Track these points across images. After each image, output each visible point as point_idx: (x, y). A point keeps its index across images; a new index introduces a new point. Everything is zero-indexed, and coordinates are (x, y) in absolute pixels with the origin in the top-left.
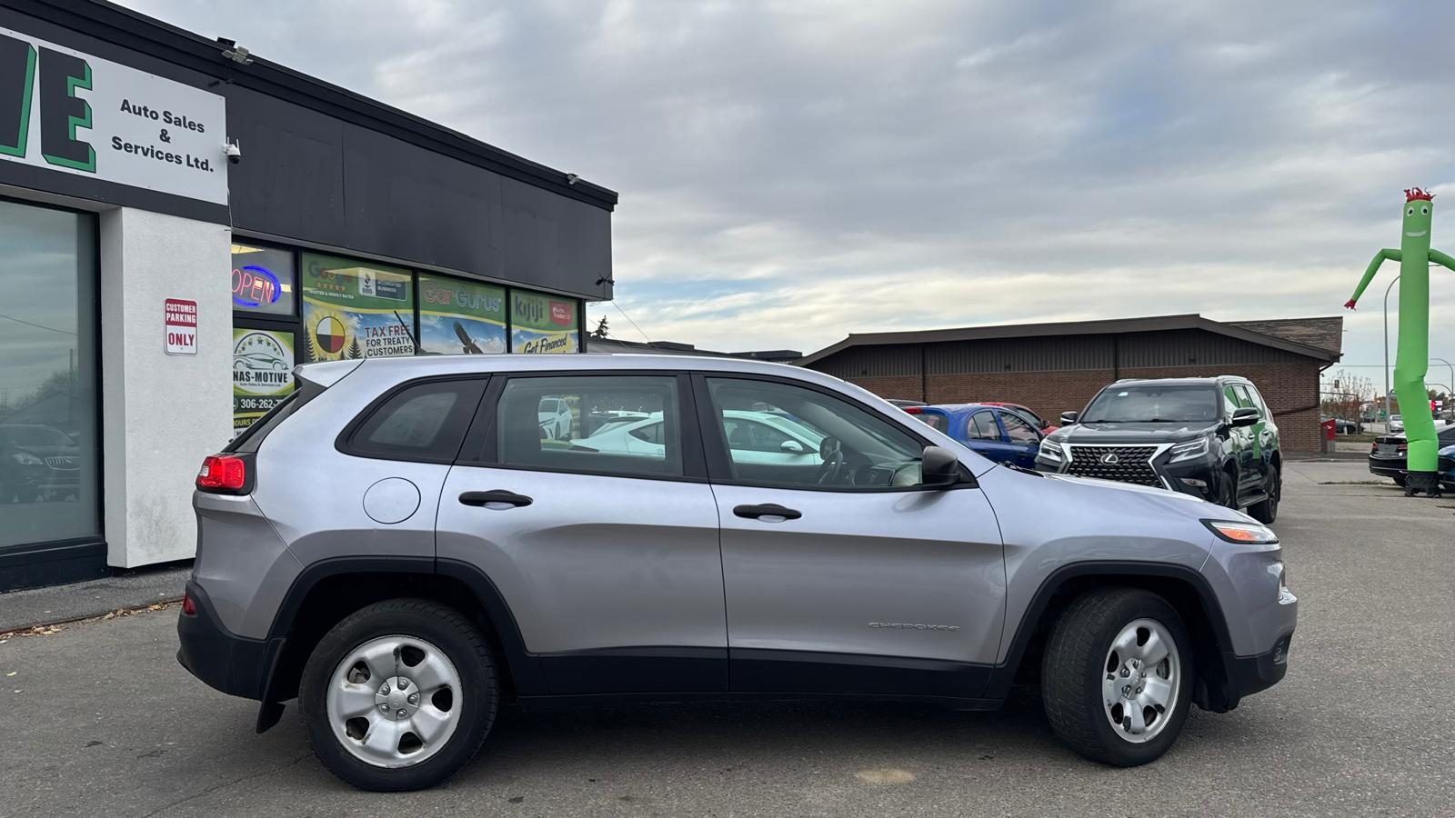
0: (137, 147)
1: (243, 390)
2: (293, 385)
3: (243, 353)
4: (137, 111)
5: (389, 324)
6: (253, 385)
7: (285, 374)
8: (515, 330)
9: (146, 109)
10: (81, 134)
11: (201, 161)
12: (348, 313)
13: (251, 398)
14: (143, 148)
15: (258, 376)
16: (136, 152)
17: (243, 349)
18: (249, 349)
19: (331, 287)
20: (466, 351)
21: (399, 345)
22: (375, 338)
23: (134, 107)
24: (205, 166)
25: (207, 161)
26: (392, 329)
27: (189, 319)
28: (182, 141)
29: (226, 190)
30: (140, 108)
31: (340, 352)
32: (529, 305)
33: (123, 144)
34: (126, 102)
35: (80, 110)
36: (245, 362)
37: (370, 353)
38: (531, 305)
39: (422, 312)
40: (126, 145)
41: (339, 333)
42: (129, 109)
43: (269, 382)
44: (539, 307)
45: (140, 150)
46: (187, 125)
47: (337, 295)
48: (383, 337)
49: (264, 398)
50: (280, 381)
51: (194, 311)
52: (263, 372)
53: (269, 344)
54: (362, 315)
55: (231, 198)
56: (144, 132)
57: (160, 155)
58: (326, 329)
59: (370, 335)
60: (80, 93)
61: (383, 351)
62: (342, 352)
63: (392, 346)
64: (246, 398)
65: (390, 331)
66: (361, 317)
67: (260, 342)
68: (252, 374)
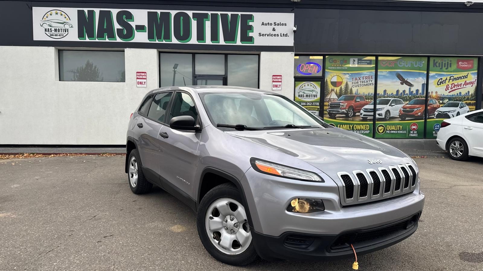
0: (265, 34)
1: (301, 100)
2: (319, 98)
3: (302, 89)
4: (266, 24)
5: (363, 76)
6: (305, 98)
7: (317, 95)
8: (431, 74)
9: (269, 23)
10: (251, 34)
11: (285, 34)
12: (344, 74)
13: (304, 102)
14: (267, 34)
15: (307, 96)
16: (265, 36)
17: (302, 87)
18: (304, 88)
19: (338, 65)
20: (402, 84)
21: (367, 83)
22: (356, 81)
23: (265, 24)
24: (286, 35)
25: (287, 34)
26: (365, 77)
27: (279, 80)
28: (280, 30)
29: (293, 41)
30: (267, 24)
31: (340, 87)
32: (442, 63)
33: (261, 34)
34: (263, 23)
35: (251, 28)
36: (303, 91)
37: (353, 86)
38: (444, 63)
39: (379, 70)
40: (262, 35)
41: (340, 80)
42: (264, 25)
43: (311, 97)
44: (449, 63)
45: (266, 35)
46: (281, 25)
47: (340, 68)
48: (360, 80)
49: (308, 102)
50: (315, 97)
51: (281, 78)
52: (309, 94)
53: (311, 86)
54: (350, 73)
55: (294, 43)
56: (268, 30)
57: (272, 35)
58: (335, 79)
59: (354, 80)
60: (251, 24)
61: (359, 85)
62: (341, 87)
63: (364, 84)
64: (302, 102)
65: (363, 78)
66: (350, 74)
67: (308, 85)
68: (305, 95)
